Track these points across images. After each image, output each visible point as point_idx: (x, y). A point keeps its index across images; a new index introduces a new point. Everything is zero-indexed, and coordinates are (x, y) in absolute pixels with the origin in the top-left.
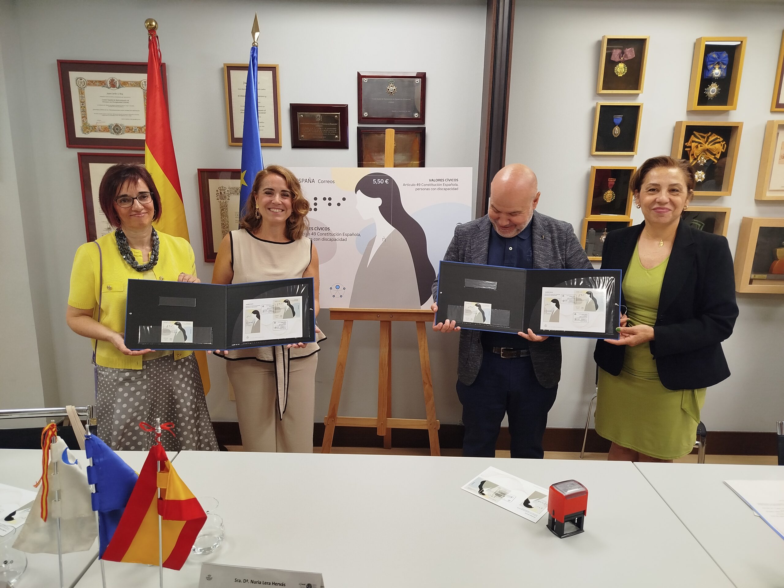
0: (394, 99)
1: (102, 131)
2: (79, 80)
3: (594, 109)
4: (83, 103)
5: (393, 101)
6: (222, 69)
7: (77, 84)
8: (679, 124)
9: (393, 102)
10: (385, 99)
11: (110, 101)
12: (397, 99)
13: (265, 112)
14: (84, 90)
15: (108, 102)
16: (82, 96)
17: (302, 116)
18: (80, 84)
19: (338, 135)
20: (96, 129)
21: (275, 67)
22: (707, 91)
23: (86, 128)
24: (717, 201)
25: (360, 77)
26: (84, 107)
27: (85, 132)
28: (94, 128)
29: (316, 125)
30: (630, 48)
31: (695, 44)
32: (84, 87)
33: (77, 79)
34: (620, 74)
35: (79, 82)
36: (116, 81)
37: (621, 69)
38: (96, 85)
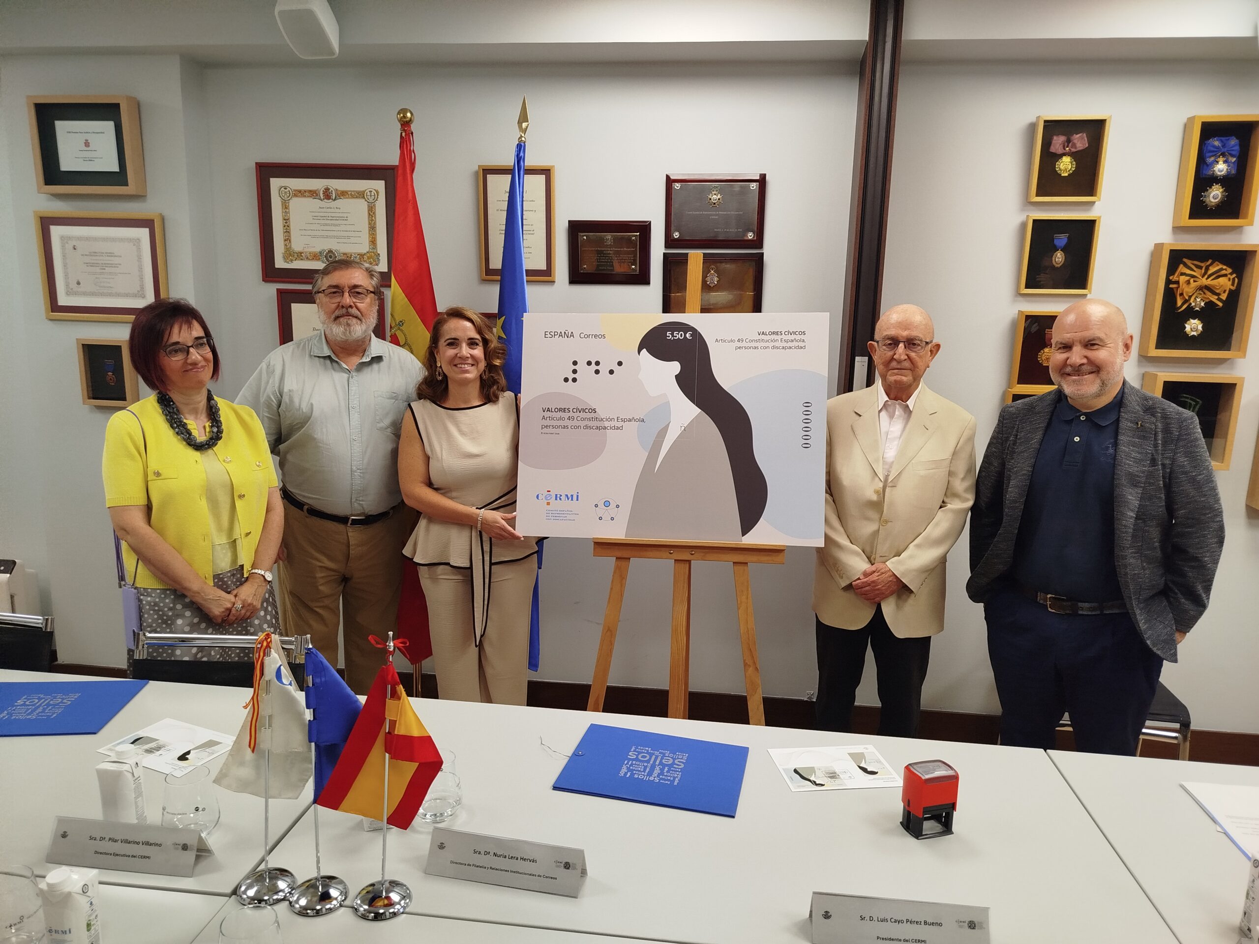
0: (717, 213)
1: (311, 259)
2: (283, 189)
3: (1023, 225)
4: (286, 220)
5: (716, 215)
6: (476, 173)
7: (279, 194)
8: (1159, 247)
9: (716, 217)
10: (706, 213)
11: (323, 218)
12: (722, 213)
13: (533, 232)
14: (288, 203)
15: (320, 219)
16: (286, 212)
17: (585, 238)
18: (283, 195)
19: (636, 265)
20: (302, 256)
21: (550, 170)
22: (1205, 197)
23: (290, 254)
24: (1223, 366)
25: (669, 182)
26: (288, 226)
27: (288, 261)
28: (299, 254)
29: (604, 250)
30: (1082, 133)
31: (1185, 125)
32: (289, 200)
33: (280, 189)
34: (1064, 172)
35: (283, 192)
36: (332, 191)
37: (1066, 165)
38: (305, 196)
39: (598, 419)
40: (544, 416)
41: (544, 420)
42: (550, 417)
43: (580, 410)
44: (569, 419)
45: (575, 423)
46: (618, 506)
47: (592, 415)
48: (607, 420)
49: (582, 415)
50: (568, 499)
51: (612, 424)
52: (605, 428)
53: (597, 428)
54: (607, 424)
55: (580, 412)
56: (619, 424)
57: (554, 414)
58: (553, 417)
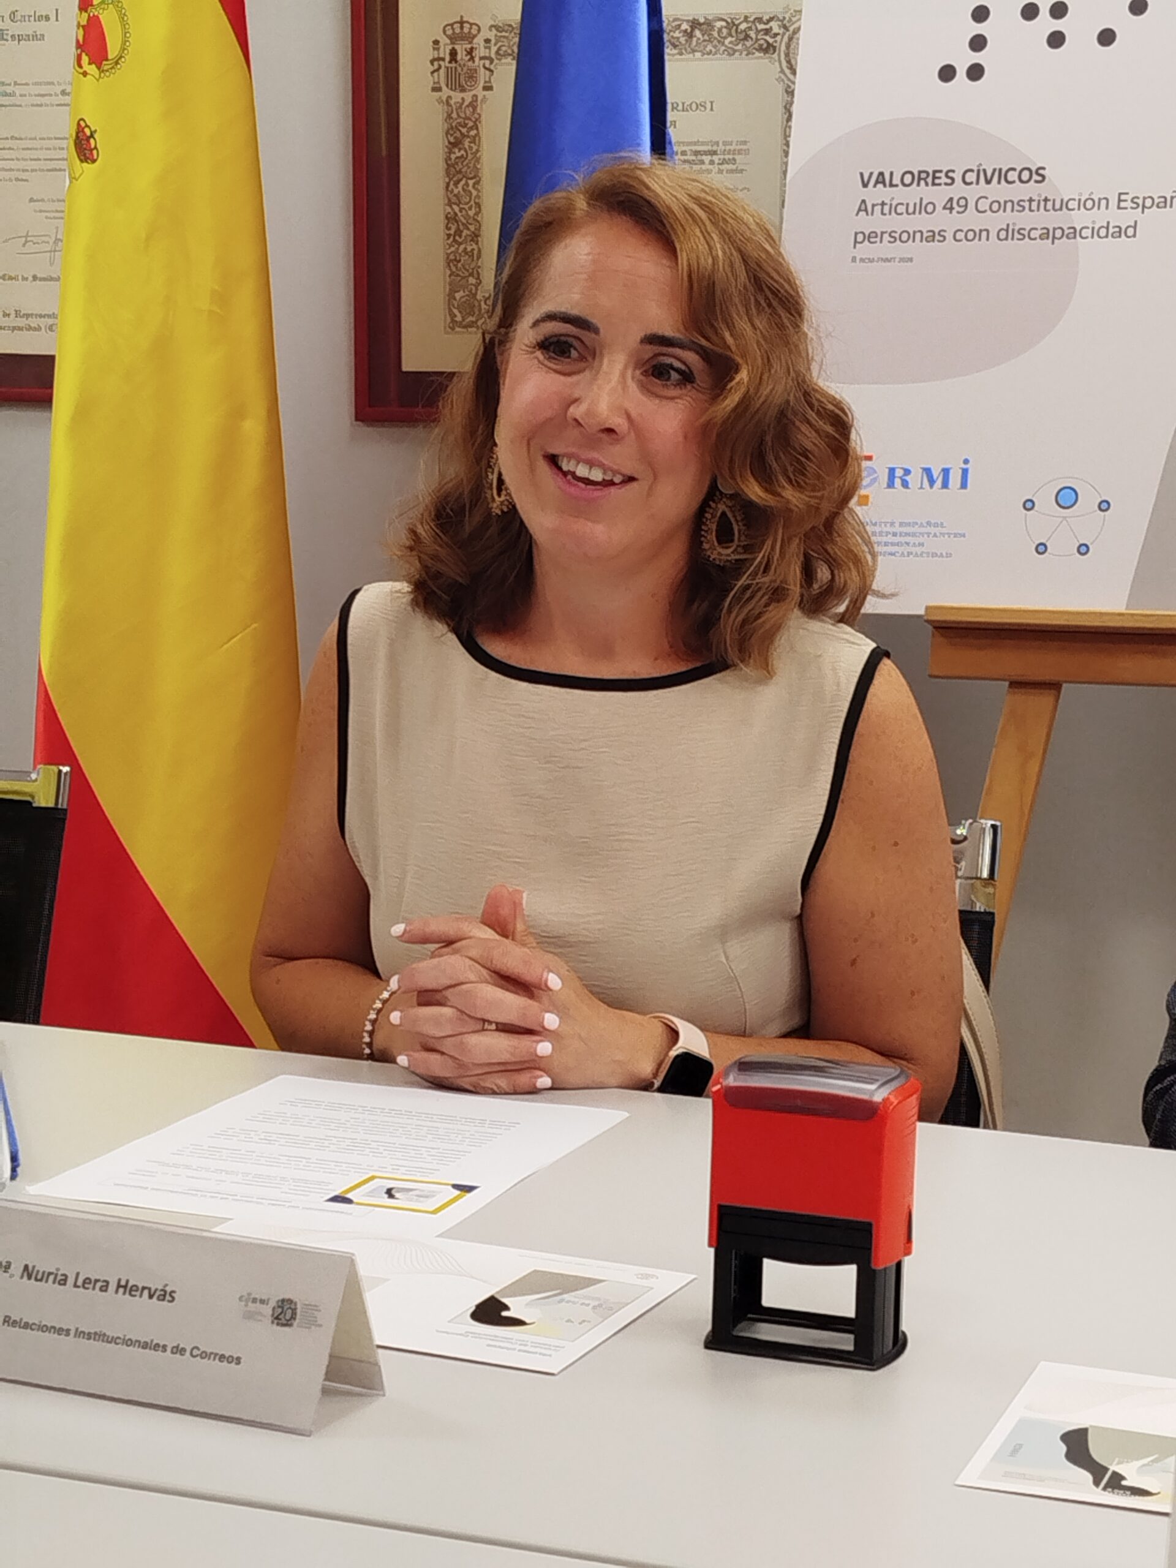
39: (1049, 205)
40: (864, 201)
41: (863, 214)
42: (883, 204)
43: (989, 175)
44: (949, 206)
45: (971, 220)
46: (1104, 506)
47: (1032, 190)
48: (1082, 204)
49: (998, 191)
50: (932, 482)
51: (1099, 217)
52: (1074, 233)
53: (1046, 235)
54: (1080, 218)
55: (988, 182)
56: (1124, 218)
57: (900, 194)
58: (894, 203)
